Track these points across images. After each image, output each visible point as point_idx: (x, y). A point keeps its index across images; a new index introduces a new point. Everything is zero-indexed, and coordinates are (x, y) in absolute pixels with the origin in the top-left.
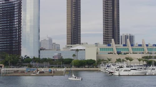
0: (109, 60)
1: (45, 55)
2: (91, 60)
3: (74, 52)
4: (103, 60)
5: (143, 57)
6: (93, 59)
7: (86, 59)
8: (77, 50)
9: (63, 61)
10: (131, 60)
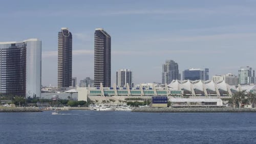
0: (97, 101)
1: (45, 96)
2: (83, 101)
3: (69, 95)
4: (92, 101)
5: (126, 99)
6: (84, 100)
7: (79, 100)
8: (72, 93)
9: (61, 102)
10: (114, 101)
